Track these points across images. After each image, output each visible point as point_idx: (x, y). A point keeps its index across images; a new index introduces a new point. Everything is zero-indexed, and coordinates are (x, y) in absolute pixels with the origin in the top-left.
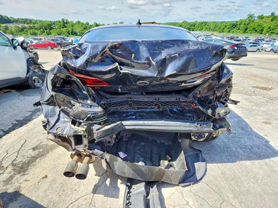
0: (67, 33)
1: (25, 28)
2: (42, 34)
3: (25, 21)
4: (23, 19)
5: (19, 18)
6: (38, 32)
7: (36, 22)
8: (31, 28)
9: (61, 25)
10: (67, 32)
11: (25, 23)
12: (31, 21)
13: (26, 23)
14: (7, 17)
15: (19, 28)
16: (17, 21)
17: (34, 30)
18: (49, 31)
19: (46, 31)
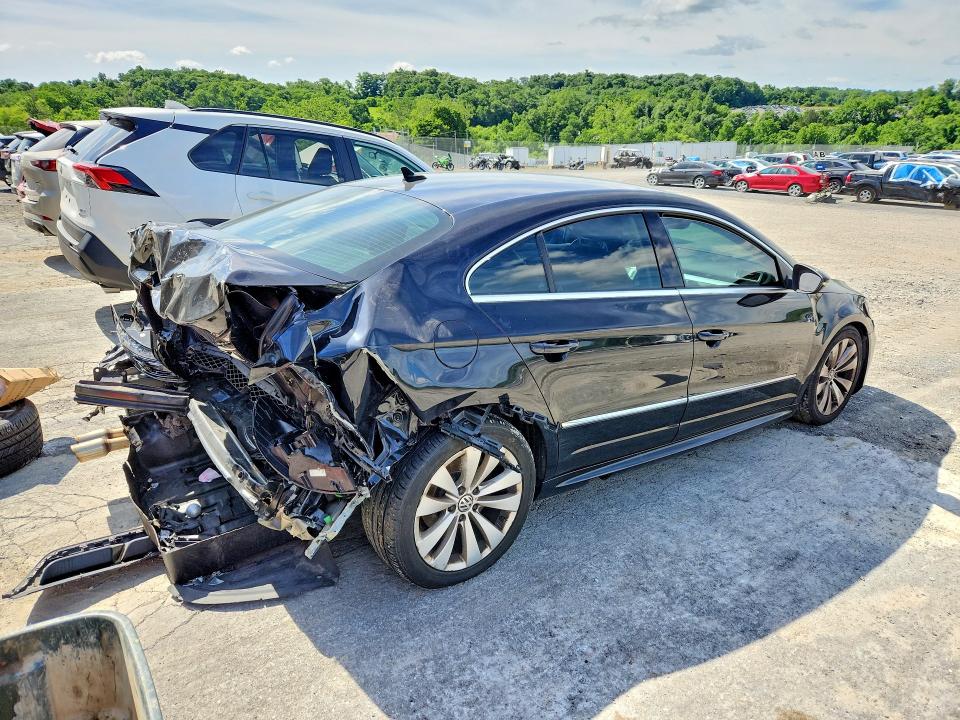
0: (945, 136)
1: (796, 118)
2: (843, 138)
3: (806, 96)
4: (801, 90)
5: (792, 86)
6: (832, 131)
7: (841, 98)
8: (814, 118)
9: (929, 106)
10: (945, 130)
11: (802, 104)
12: (824, 96)
13: (808, 102)
14: (756, 86)
15: (777, 119)
16: (778, 97)
17: (821, 124)
18: (874, 128)
19: (860, 128)
